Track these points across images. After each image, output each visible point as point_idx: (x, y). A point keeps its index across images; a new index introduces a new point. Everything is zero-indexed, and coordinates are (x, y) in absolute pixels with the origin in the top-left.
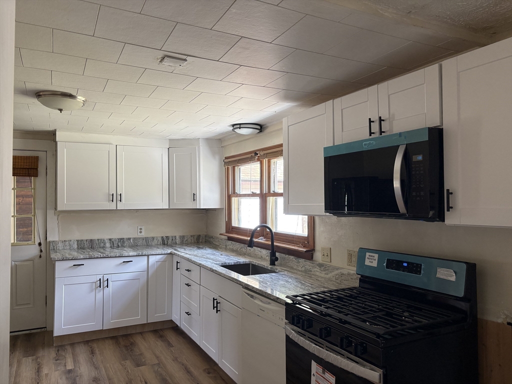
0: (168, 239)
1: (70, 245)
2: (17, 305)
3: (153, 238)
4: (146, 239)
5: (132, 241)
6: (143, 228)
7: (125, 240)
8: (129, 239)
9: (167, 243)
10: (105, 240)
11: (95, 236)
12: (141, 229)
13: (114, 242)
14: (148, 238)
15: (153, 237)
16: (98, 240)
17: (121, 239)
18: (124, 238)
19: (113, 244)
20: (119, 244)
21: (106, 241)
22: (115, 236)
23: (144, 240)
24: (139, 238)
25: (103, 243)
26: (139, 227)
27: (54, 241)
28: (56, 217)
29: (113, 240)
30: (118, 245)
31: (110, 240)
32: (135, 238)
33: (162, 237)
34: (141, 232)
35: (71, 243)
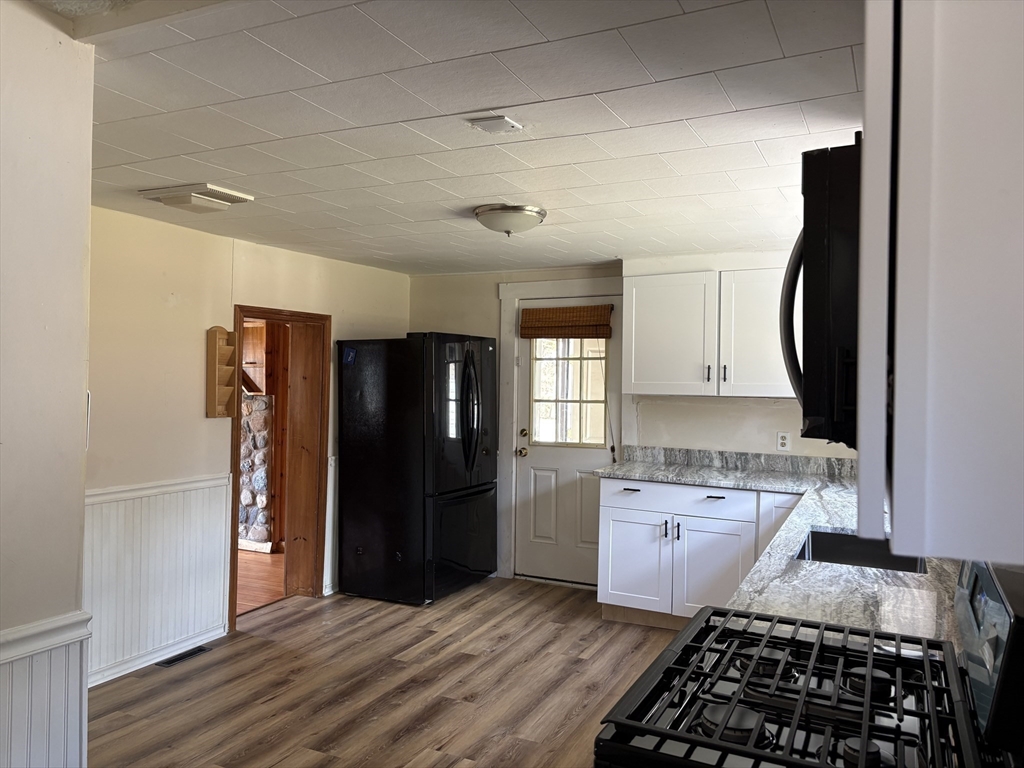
0: (843, 465)
1: (653, 456)
2: (536, 536)
3: (808, 459)
4: (793, 459)
5: (763, 461)
6: (788, 436)
7: (749, 456)
8: (758, 456)
9: (840, 474)
10: (713, 452)
11: (696, 445)
12: (783, 438)
13: (729, 459)
14: (796, 457)
15: (806, 458)
16: (699, 451)
17: (742, 454)
18: (747, 454)
19: (727, 463)
20: (739, 464)
21: (714, 455)
22: (732, 447)
23: (789, 462)
24: (779, 456)
25: (708, 457)
26: (781, 435)
27: (629, 446)
28: (635, 406)
29: (726, 455)
30: (736, 466)
31: (721, 453)
32: (769, 456)
33: (829, 459)
34: (783, 445)
35: (656, 452)
